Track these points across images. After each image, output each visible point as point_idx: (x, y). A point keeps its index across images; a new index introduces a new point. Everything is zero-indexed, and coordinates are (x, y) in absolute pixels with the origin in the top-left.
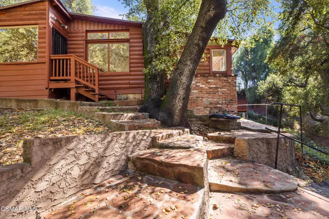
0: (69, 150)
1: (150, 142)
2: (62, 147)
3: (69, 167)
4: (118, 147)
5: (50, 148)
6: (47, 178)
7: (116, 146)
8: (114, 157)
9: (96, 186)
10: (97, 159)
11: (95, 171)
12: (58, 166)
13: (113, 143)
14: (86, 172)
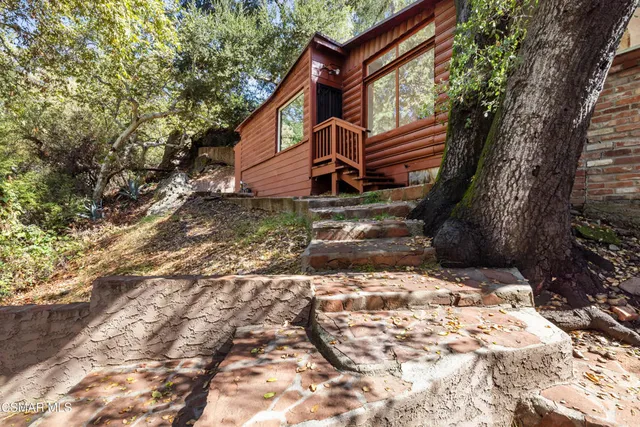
0: (131, 299)
1: (303, 310)
2: (122, 294)
3: (130, 322)
4: (214, 307)
5: (108, 292)
6: (102, 328)
7: (210, 304)
8: (204, 324)
9: (169, 361)
10: (172, 319)
11: (169, 338)
12: (116, 317)
13: (203, 299)
14: (154, 335)
